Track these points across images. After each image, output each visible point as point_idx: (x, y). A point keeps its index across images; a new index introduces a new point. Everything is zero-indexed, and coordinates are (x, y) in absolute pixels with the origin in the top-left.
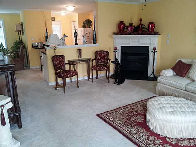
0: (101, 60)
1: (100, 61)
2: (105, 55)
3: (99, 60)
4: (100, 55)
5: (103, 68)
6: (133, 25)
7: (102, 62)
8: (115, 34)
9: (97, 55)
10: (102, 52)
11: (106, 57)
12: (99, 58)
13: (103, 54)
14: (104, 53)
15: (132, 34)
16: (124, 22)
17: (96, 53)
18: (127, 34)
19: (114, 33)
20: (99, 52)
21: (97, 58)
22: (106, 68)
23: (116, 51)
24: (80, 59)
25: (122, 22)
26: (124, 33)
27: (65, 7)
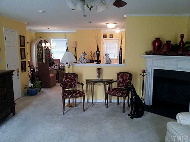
0: (123, 83)
1: (122, 85)
2: (128, 78)
3: (121, 83)
4: (122, 77)
5: (117, 93)
6: (171, 43)
7: (123, 85)
8: (148, 53)
9: (119, 77)
10: (125, 74)
11: (129, 80)
12: (121, 80)
13: (125, 77)
14: (127, 76)
15: (167, 55)
16: (160, 39)
17: (119, 74)
18: (160, 55)
19: (146, 52)
20: (122, 74)
21: (119, 81)
22: (121, 94)
23: (145, 74)
24: (99, 79)
25: (158, 40)
26: (157, 53)
27: (106, 24)
